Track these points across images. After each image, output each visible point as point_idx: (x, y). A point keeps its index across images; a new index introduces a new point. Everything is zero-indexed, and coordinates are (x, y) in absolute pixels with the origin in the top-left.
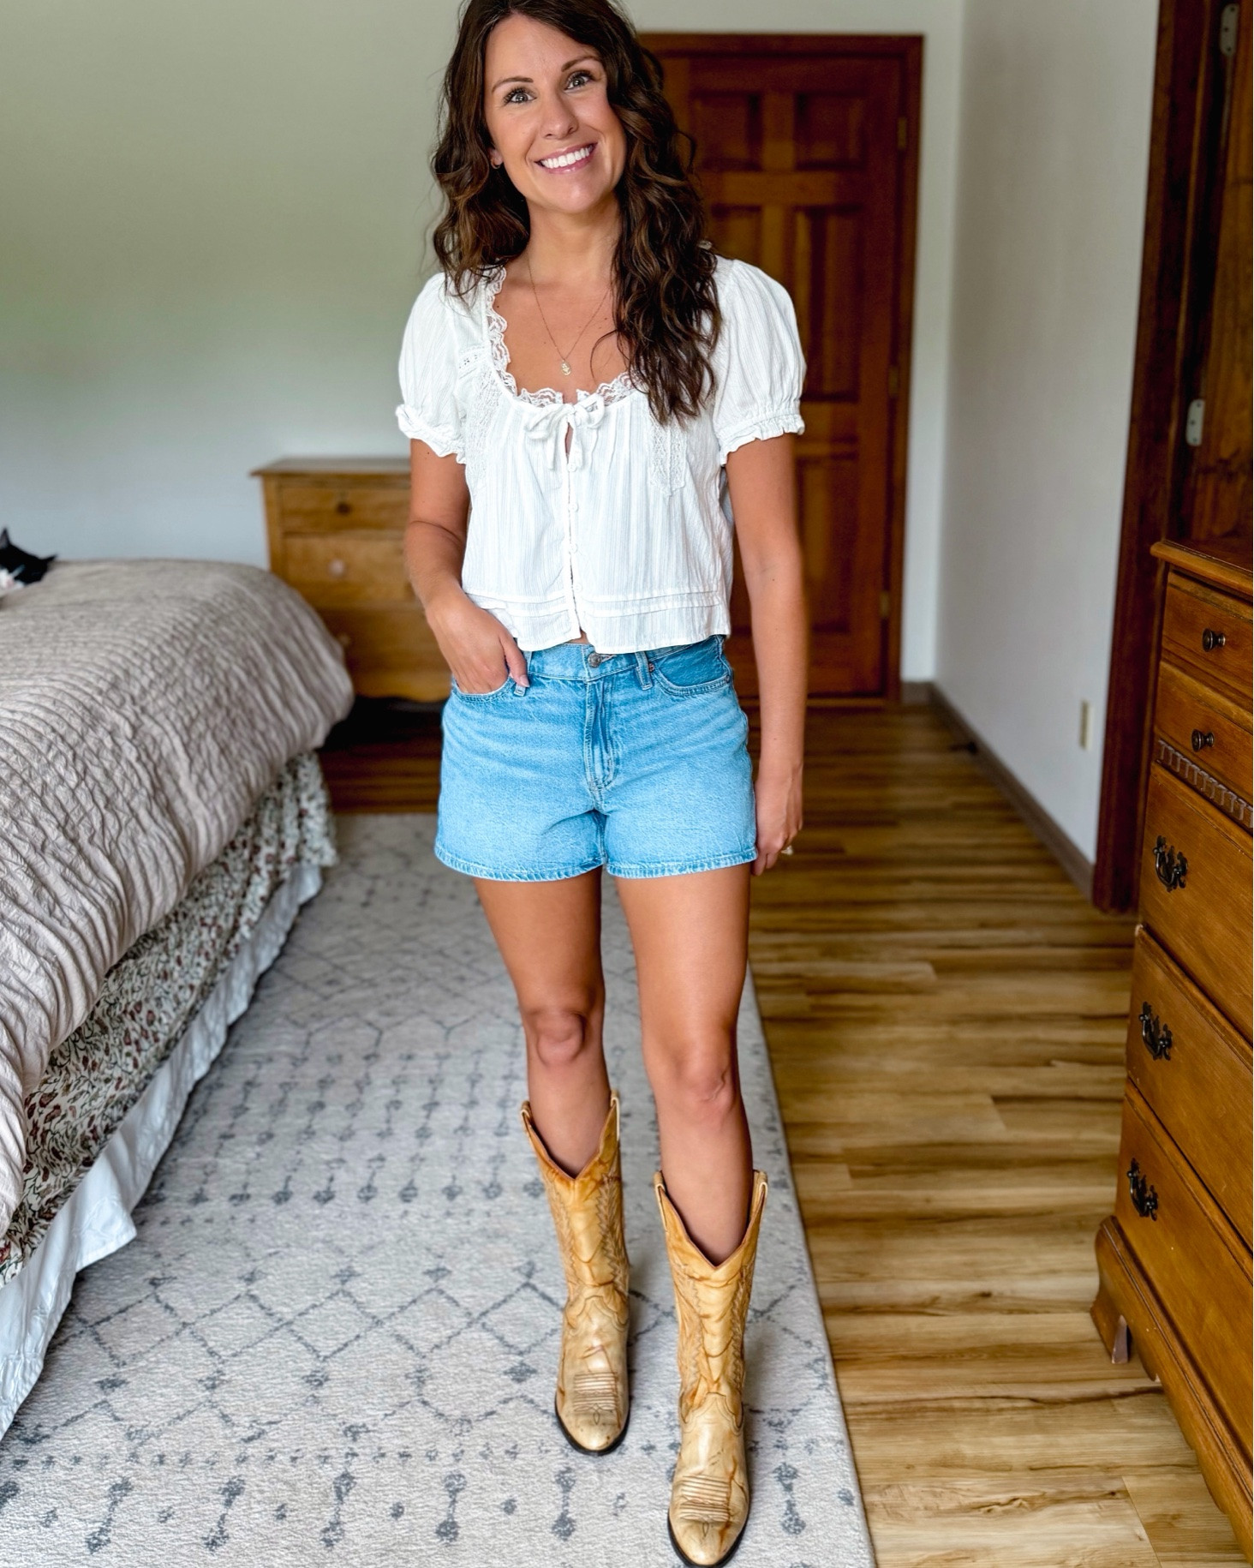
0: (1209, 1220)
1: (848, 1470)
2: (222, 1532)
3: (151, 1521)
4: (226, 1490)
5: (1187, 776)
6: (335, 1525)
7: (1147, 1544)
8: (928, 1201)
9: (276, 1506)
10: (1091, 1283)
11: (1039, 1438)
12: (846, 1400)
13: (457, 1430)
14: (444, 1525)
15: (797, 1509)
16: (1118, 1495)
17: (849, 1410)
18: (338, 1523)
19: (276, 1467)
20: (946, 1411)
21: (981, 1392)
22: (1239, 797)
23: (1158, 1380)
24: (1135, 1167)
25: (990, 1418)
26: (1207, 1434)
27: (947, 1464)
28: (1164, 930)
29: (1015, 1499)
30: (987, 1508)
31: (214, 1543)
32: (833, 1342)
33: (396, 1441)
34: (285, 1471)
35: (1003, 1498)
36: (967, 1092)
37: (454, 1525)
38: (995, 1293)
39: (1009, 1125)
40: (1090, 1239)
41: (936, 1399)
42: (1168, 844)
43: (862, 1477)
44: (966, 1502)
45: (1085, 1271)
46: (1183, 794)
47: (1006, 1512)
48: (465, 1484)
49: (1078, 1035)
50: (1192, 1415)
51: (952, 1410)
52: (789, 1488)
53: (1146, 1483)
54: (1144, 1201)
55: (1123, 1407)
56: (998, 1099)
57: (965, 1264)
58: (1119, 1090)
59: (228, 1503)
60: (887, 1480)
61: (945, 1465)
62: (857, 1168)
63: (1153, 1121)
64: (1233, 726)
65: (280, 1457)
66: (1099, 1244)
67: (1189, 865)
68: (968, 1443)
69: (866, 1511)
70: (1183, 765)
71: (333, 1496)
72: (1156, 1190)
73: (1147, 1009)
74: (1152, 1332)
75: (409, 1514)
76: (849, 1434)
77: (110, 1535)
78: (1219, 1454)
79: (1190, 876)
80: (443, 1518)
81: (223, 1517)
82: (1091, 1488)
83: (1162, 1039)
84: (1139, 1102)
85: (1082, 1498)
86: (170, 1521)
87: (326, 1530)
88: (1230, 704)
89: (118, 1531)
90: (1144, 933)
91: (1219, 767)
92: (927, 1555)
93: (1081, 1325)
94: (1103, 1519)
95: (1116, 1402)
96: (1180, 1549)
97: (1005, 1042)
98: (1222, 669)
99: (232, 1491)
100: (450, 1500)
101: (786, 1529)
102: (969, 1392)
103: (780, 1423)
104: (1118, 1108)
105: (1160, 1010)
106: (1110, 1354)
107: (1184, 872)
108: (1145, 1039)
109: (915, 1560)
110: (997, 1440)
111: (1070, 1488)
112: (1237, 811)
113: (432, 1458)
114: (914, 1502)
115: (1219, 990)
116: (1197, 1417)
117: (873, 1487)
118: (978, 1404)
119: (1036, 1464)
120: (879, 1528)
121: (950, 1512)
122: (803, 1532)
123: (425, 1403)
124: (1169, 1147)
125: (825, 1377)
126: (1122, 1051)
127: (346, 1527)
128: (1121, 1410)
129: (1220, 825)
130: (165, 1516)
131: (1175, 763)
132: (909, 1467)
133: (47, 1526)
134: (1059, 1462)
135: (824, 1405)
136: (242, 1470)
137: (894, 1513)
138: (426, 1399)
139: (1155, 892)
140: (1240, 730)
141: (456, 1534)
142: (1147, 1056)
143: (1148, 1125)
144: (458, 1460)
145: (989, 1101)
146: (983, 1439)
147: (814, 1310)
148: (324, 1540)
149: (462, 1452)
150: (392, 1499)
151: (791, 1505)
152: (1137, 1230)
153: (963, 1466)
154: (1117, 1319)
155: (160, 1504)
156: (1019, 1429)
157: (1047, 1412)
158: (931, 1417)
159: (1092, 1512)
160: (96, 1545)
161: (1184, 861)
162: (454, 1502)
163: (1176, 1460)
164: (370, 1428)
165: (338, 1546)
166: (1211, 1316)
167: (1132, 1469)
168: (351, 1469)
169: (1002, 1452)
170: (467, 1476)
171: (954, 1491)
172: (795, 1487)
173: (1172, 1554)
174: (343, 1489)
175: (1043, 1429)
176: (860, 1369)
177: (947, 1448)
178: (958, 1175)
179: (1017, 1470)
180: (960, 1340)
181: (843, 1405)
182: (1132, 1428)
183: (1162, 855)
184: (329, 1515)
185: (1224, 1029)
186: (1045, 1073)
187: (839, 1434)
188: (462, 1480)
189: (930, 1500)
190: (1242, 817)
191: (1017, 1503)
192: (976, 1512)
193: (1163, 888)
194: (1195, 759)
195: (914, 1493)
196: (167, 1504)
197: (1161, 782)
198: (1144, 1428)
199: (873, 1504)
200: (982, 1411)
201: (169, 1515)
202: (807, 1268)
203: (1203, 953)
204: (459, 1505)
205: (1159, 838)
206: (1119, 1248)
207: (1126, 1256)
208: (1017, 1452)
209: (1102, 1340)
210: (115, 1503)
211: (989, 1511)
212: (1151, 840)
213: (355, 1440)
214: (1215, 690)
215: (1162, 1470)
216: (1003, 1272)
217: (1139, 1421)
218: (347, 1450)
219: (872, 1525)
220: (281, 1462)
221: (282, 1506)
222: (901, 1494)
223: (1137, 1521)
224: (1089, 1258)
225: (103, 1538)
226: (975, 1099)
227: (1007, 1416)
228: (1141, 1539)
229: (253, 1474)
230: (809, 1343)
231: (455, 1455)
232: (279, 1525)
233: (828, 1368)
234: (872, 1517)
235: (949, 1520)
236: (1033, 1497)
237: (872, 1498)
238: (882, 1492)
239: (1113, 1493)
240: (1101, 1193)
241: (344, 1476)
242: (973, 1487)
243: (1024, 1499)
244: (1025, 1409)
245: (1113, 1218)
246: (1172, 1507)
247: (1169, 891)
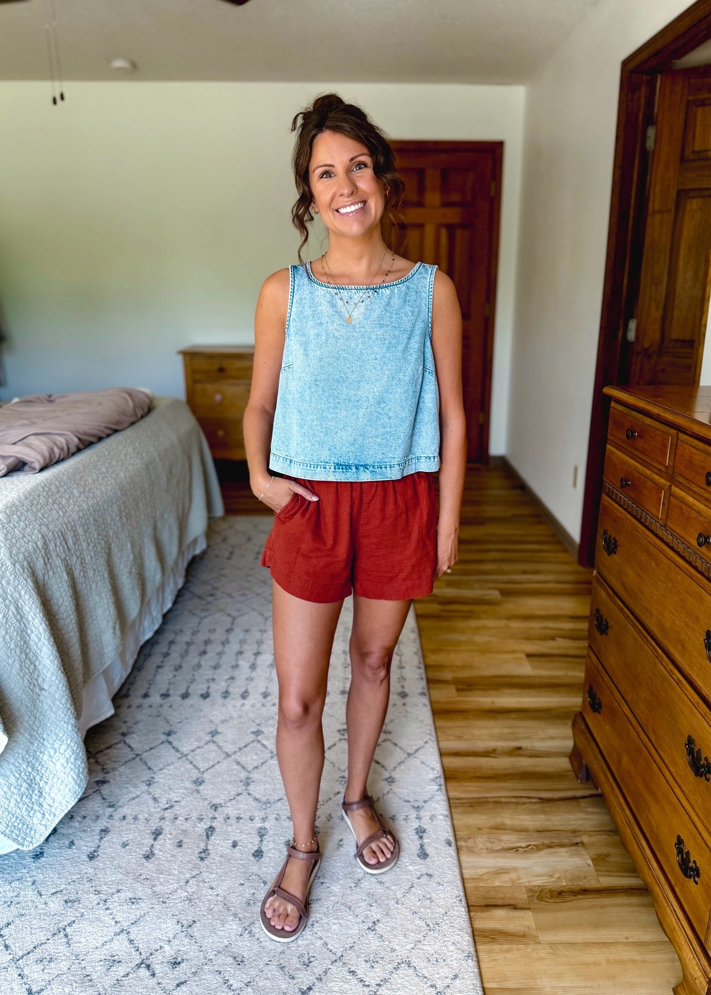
0: (625, 714)
1: (450, 829)
2: (152, 852)
3: (119, 847)
4: (154, 833)
5: (618, 500)
6: (205, 851)
7: (592, 868)
8: (493, 703)
9: (177, 841)
10: (570, 744)
11: (542, 817)
12: (450, 797)
13: (264, 807)
14: (256, 851)
15: (425, 847)
16: (579, 845)
17: (452, 801)
18: (207, 850)
19: (178, 822)
20: (497, 803)
21: (515, 794)
22: (642, 510)
23: (600, 790)
24: (591, 688)
25: (519, 807)
26: (622, 816)
27: (499, 828)
28: (606, 574)
29: (530, 845)
30: (516, 849)
31: (148, 857)
32: (446, 769)
33: (235, 812)
34: (182, 825)
35: (524, 844)
36: (513, 652)
37: (261, 852)
38: (524, 747)
39: (533, 668)
40: (570, 723)
41: (493, 797)
42: (609, 533)
43: (457, 833)
44: (506, 846)
45: (567, 738)
46: (616, 509)
47: (525, 851)
48: (267, 832)
49: (568, 626)
50: (615, 807)
51: (500, 802)
52: (421, 837)
53: (593, 839)
54: (595, 705)
55: (583, 803)
56: (529, 656)
57: (510, 733)
58: (585, 652)
59: (155, 839)
60: (469, 835)
61: (497, 828)
62: (460, 687)
63: (600, 667)
64: (640, 476)
65: (180, 818)
66: (574, 725)
67: (619, 543)
68: (508, 818)
69: (458, 850)
70: (617, 495)
71: (205, 837)
72: (601, 700)
73: (598, 611)
74: (597, 767)
75: (241, 846)
76: (451, 813)
77: (99, 853)
78: (627, 826)
79: (619, 549)
80: (256, 848)
81: (152, 845)
82: (566, 841)
83: (604, 625)
84: (593, 657)
85: (562, 846)
86: (127, 847)
87: (201, 853)
88: (639, 466)
89: (102, 851)
90: (597, 574)
91: (633, 495)
92: (486, 871)
93: (564, 763)
94: (572, 855)
95: (580, 800)
96: (608, 871)
97: (533, 628)
98: (636, 449)
99: (157, 834)
100: (260, 839)
101: (419, 856)
102: (509, 794)
103: (418, 807)
104: (583, 660)
105: (603, 611)
106: (577, 777)
107: (616, 547)
108: (596, 625)
109: (480, 873)
110: (522, 817)
111: (556, 841)
112: (641, 517)
113: (252, 820)
114: (481, 846)
115: (631, 604)
116: (618, 808)
117: (462, 838)
118: (513, 800)
119: (540, 829)
120: (464, 858)
121: (498, 851)
122: (428, 859)
123: (249, 794)
124: (607, 679)
125: (440, 785)
126: (586, 633)
127: (210, 852)
128: (583, 804)
129: (633, 524)
130: (125, 845)
131: (613, 494)
132: (479, 829)
133: (70, 848)
134: (552, 828)
135: (440, 799)
136: (162, 823)
137: (471, 851)
138: (250, 792)
139: (602, 556)
140: (643, 478)
141: (262, 856)
142: (597, 634)
143: (597, 669)
144: (265, 821)
145: (524, 656)
146: (515, 817)
147: (436, 753)
148: (200, 857)
149: (267, 817)
150: (233, 839)
151: (422, 846)
152: (591, 719)
153: (504, 829)
154: (581, 761)
155: (123, 839)
156: (533, 812)
157: (546, 805)
158: (491, 806)
159: (567, 852)
160: (92, 857)
161: (616, 541)
162: (262, 841)
163: (608, 828)
164: (223, 805)
165: (206, 861)
166: (625, 760)
167: (586, 832)
168: (214, 825)
169: (524, 823)
170: (268, 829)
171: (500, 841)
172: (424, 837)
173: (604, 873)
174: (210, 833)
175: (544, 812)
176: (457, 782)
177: (498, 820)
178: (508, 691)
179: (531, 832)
180: (506, 769)
181: (449, 799)
182: (587, 813)
183: (606, 538)
184: (202, 846)
185: (632, 620)
186: (551, 644)
187: (447, 813)
188: (266, 830)
189: (489, 845)
190: (643, 520)
191: (530, 847)
192: (511, 851)
193: (606, 554)
194: (622, 492)
195: (481, 842)
196: (126, 839)
197: (606, 503)
198: (593, 813)
199: (462, 846)
200: (516, 803)
201: (127, 844)
202: (434, 734)
203: (624, 585)
204: (264, 842)
205: (605, 530)
206: (583, 727)
207: (586, 731)
208: (532, 823)
209: (575, 771)
210: (102, 838)
211: (517, 851)
212: (600, 531)
213: (215, 810)
214: (631, 458)
215: (601, 833)
216: (528, 738)
217: (590, 810)
218: (211, 816)
219: (460, 856)
220: (181, 820)
221: (181, 841)
222: (475, 841)
223: (588, 857)
224: (569, 732)
225: (96, 854)
226: (517, 655)
227: (528, 806)
228: (589, 866)
229: (167, 826)
230: (433, 769)
231: (263, 819)
232: (179, 849)
233: (442, 781)
234: (461, 852)
235: (498, 854)
236: (538, 845)
237: (461, 843)
238: (465, 840)
239: (577, 844)
240: (575, 701)
241: (211, 827)
242: (509, 839)
243: (534, 845)
244: (536, 803)
245: (581, 713)
246: (605, 850)
247: (609, 556)
